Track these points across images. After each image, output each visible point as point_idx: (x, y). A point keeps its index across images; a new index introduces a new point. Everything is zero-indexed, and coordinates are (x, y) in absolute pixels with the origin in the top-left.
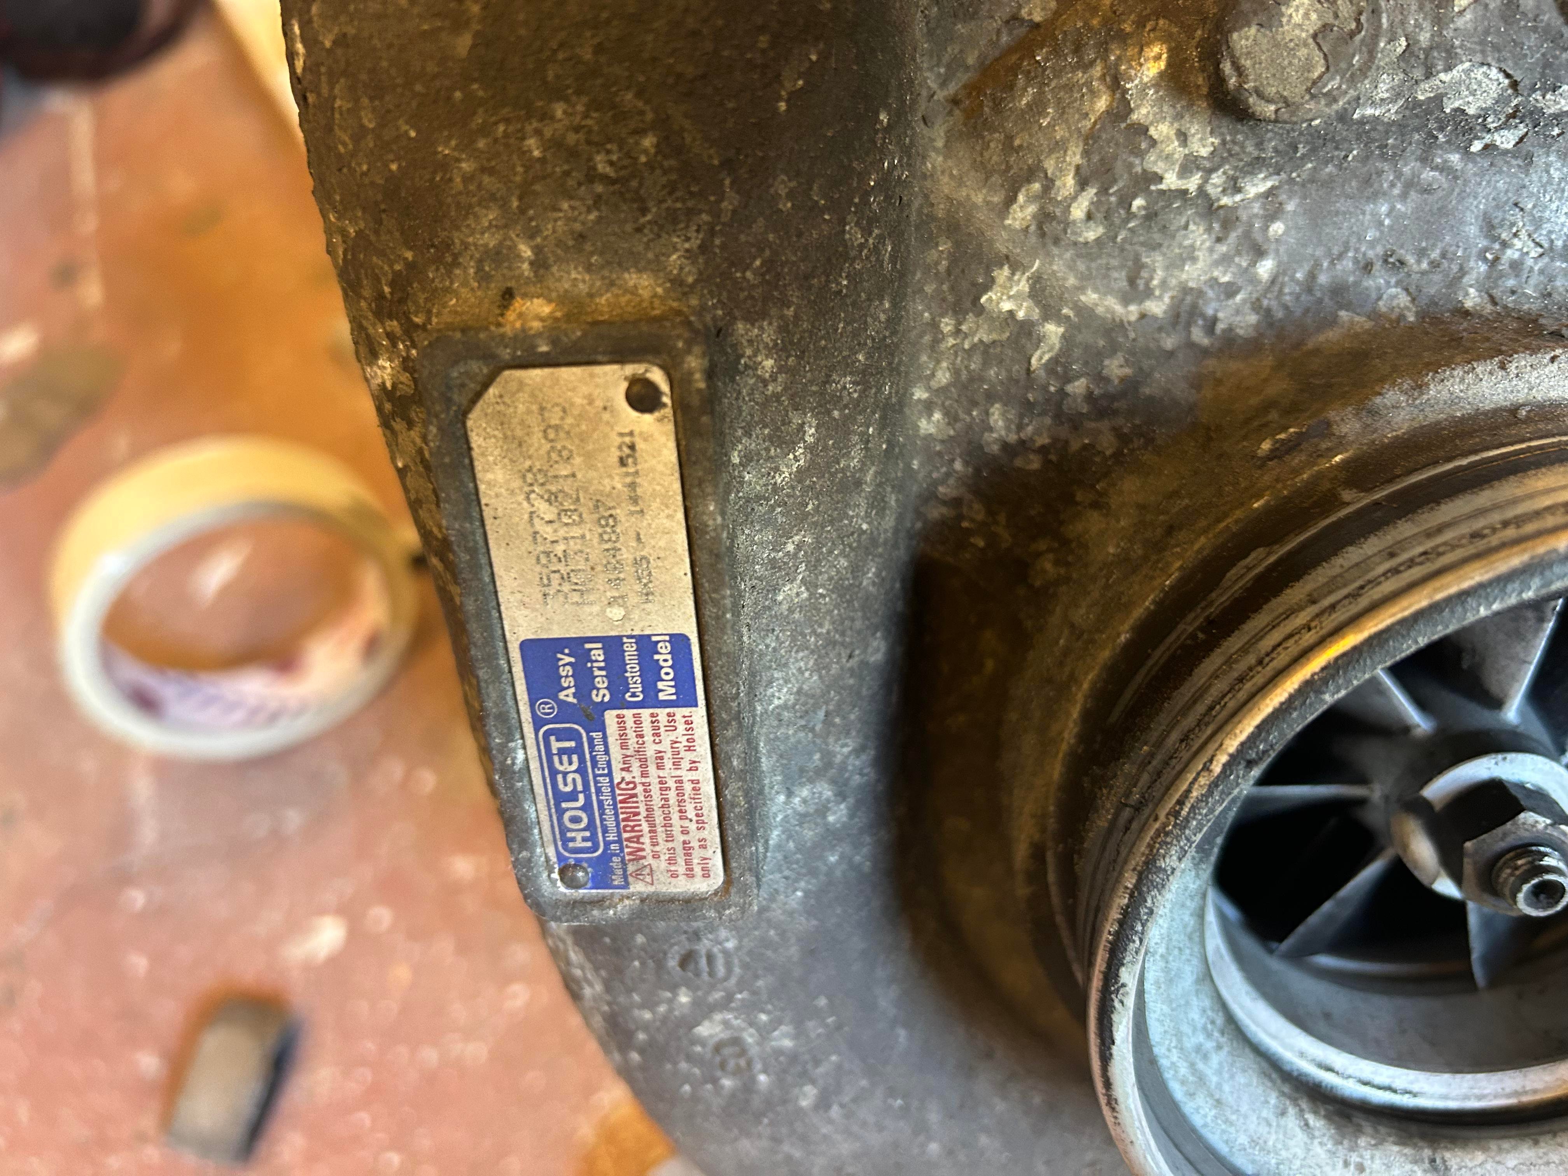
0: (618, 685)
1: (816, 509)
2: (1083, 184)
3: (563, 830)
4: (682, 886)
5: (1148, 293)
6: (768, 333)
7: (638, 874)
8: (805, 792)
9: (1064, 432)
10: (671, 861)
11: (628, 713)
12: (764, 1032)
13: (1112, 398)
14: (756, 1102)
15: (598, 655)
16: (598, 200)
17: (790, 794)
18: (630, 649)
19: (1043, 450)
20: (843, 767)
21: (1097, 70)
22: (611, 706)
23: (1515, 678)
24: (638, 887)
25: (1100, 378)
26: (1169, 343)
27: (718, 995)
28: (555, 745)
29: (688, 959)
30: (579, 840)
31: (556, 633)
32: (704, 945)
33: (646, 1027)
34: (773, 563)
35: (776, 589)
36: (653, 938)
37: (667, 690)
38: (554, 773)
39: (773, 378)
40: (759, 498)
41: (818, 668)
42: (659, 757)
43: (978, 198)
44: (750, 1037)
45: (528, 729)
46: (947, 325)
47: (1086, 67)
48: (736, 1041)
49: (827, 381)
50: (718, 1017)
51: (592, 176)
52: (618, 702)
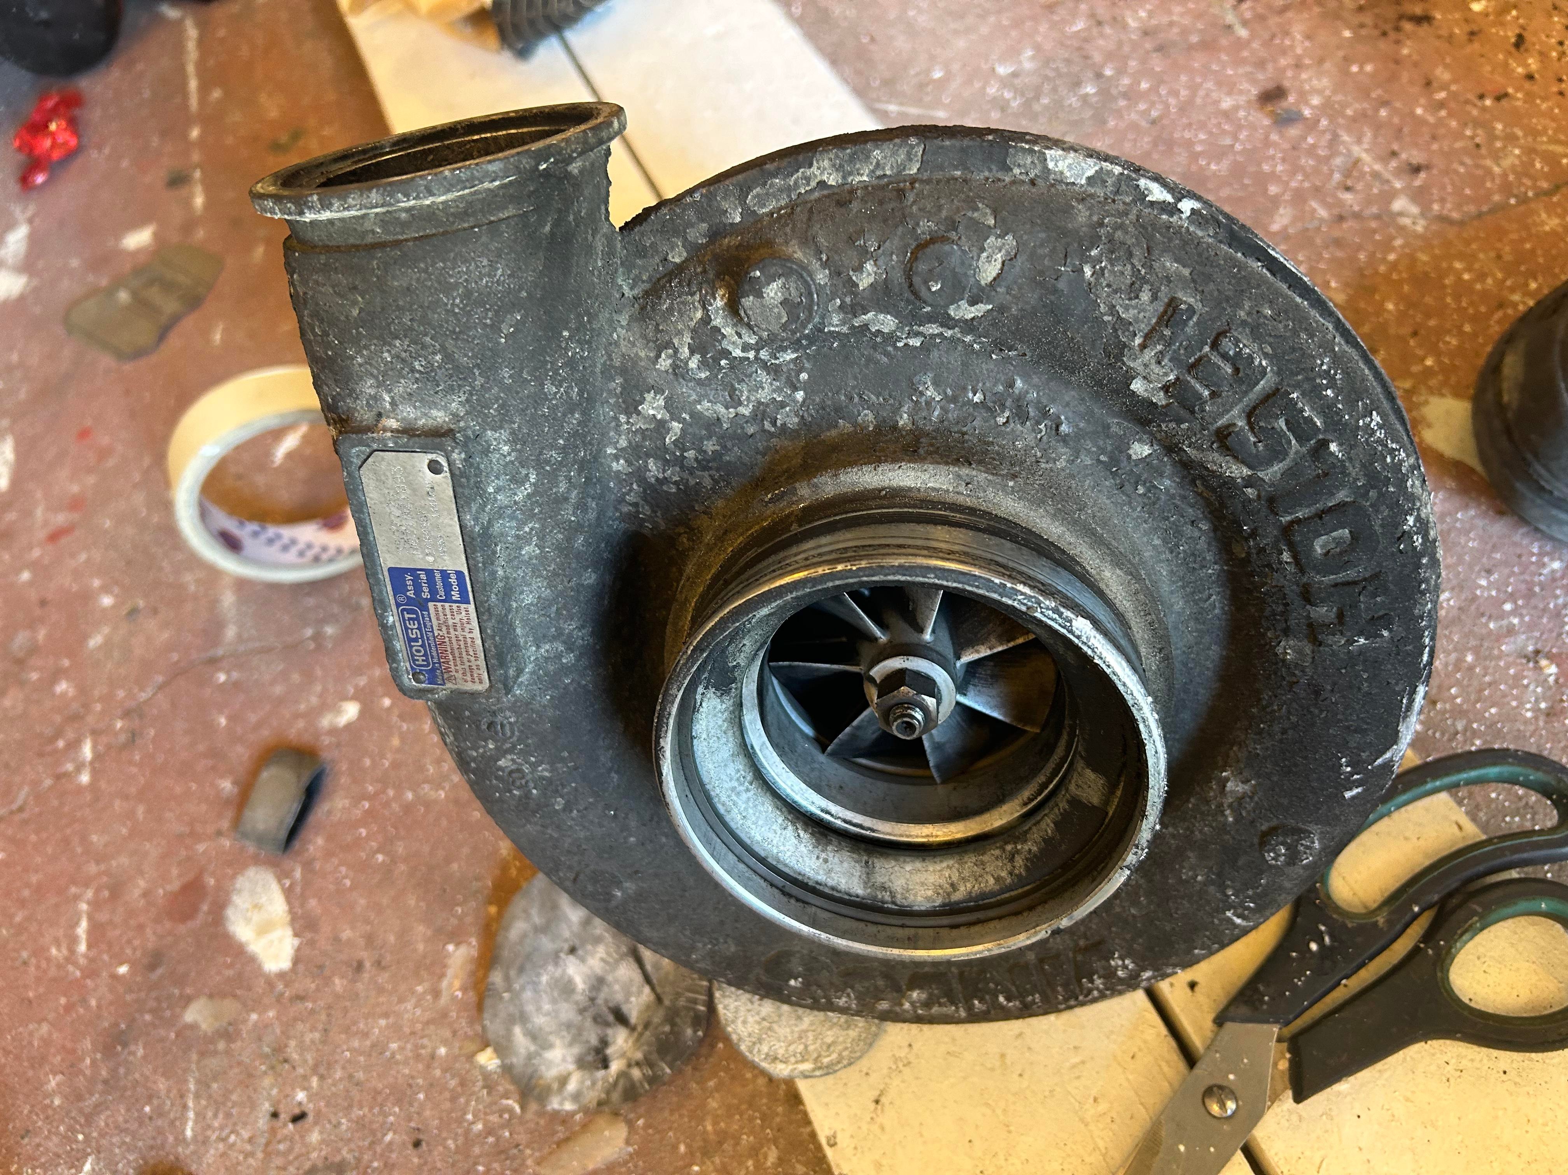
0: (433, 591)
1: (540, 512)
2: (692, 352)
3: (413, 655)
4: (469, 687)
5: (740, 403)
6: (504, 435)
7: (449, 679)
8: (547, 647)
9: (686, 475)
10: (464, 674)
11: (439, 604)
12: (534, 766)
13: (708, 461)
14: (532, 805)
15: (423, 576)
16: (417, 380)
17: (538, 647)
18: (438, 576)
19: (676, 483)
20: (570, 635)
21: (697, 297)
22: (431, 600)
23: (928, 618)
24: (449, 685)
25: (701, 451)
26: (751, 430)
27: (508, 745)
28: (407, 616)
29: (491, 725)
30: (420, 660)
31: (404, 565)
32: (499, 719)
33: (474, 759)
34: (518, 537)
35: (521, 548)
36: (473, 713)
37: (456, 596)
38: (407, 628)
39: (509, 454)
40: (506, 507)
41: (549, 586)
42: (455, 625)
43: (642, 354)
44: (526, 768)
45: (394, 608)
46: (623, 418)
47: (693, 294)
48: (519, 770)
49: (541, 453)
50: (509, 757)
51: (413, 370)
52: (433, 599)
